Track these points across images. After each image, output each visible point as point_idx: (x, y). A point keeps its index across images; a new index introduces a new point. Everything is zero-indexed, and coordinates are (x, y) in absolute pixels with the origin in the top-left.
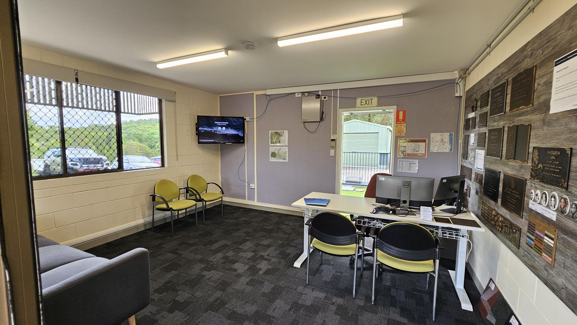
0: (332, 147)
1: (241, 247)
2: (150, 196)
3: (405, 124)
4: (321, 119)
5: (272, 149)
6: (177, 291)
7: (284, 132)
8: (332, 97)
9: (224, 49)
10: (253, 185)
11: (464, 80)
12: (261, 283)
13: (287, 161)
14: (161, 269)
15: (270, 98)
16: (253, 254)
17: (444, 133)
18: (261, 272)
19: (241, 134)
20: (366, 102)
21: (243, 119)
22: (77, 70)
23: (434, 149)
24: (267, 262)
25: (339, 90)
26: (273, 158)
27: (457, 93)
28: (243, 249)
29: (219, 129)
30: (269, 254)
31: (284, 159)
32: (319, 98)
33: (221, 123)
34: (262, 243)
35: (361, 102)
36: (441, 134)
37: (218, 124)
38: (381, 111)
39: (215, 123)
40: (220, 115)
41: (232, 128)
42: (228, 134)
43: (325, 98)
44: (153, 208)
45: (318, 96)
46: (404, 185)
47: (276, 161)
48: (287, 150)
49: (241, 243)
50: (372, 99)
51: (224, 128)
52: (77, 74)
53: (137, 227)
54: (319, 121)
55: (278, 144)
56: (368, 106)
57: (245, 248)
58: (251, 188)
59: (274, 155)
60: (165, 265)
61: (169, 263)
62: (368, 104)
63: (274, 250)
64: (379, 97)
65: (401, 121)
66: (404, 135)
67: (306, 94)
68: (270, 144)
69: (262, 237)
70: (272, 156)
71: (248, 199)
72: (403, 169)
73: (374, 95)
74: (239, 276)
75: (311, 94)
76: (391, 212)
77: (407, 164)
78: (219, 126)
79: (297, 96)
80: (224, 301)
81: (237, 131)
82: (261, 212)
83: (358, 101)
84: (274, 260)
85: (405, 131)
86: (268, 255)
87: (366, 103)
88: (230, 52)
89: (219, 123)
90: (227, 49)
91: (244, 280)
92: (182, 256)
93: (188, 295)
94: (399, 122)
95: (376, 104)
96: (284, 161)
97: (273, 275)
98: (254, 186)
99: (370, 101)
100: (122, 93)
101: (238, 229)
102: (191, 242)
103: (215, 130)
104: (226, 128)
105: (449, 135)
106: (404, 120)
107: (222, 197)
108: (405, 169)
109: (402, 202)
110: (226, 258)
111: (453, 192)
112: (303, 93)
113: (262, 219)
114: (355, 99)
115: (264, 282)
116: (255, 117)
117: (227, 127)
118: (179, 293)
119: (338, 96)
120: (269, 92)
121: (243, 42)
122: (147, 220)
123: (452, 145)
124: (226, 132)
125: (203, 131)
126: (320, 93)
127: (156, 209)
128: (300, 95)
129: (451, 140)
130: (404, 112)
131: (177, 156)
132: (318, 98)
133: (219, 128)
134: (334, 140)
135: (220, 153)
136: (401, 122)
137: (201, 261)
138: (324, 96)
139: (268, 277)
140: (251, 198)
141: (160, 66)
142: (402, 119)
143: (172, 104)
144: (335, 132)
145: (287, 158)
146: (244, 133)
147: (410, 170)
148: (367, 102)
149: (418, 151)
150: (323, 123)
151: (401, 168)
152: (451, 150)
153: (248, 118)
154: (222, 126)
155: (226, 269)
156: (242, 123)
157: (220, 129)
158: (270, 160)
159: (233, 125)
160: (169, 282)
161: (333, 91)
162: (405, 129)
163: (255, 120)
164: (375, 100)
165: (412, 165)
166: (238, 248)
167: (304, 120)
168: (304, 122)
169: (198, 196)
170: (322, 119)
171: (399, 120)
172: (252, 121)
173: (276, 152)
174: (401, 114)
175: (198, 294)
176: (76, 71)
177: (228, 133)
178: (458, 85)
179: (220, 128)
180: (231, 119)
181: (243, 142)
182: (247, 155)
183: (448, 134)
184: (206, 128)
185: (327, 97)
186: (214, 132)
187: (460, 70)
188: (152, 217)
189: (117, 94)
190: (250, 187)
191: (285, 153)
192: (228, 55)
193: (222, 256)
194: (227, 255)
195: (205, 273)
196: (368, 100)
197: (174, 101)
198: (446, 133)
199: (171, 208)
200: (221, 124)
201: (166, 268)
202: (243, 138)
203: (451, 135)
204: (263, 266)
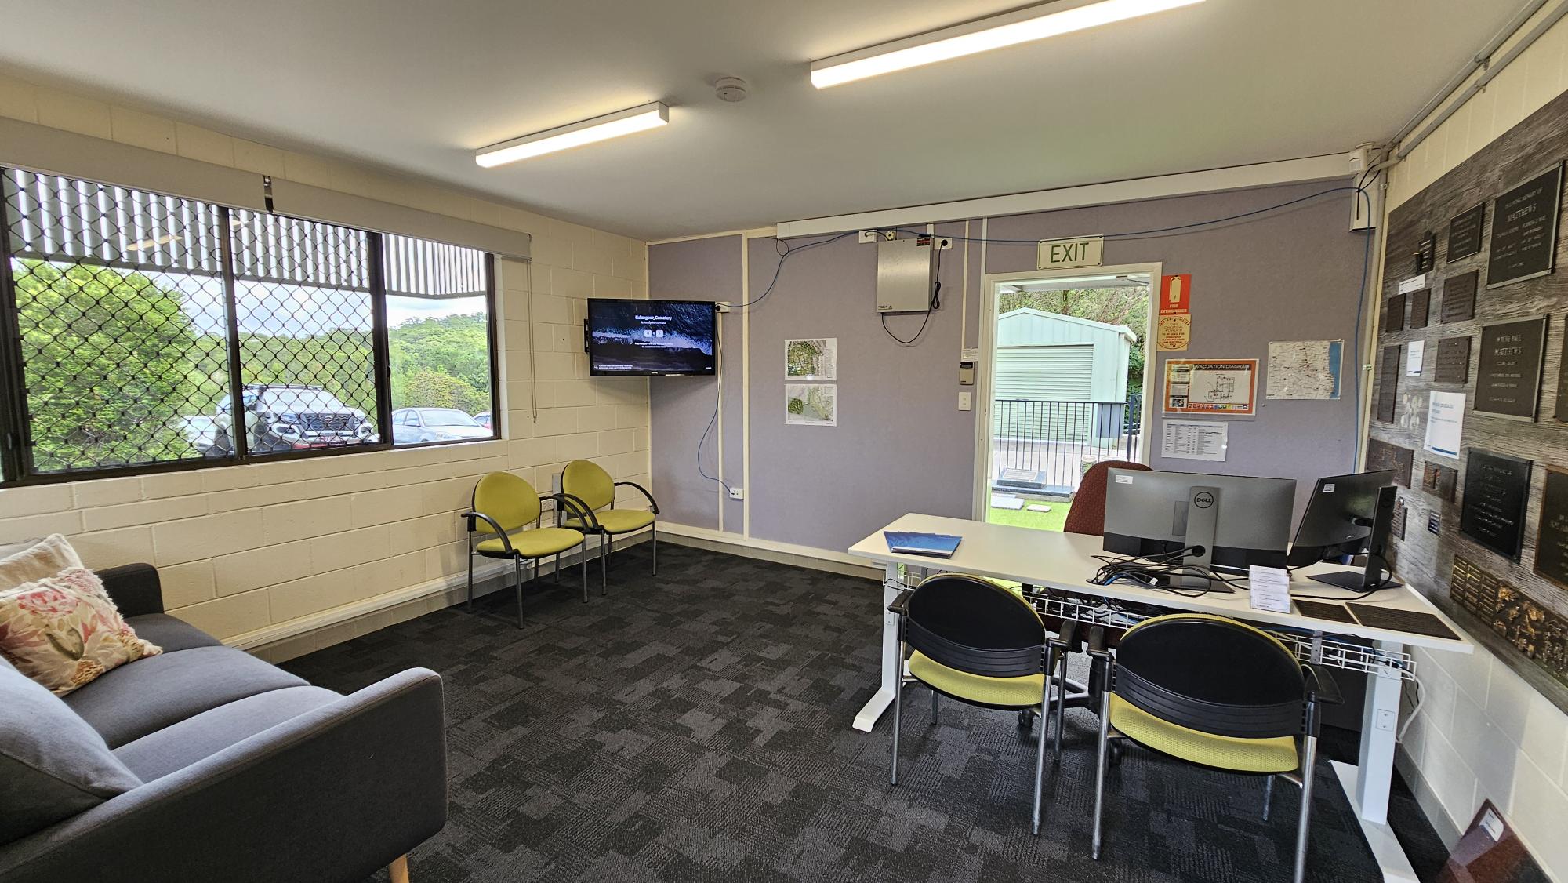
0: (964, 384)
1: (704, 664)
2: (463, 516)
3: (1188, 317)
4: (933, 303)
5: (792, 391)
6: (526, 785)
7: (825, 343)
8: (966, 242)
9: (657, 105)
10: (739, 491)
11: (1384, 177)
12: (760, 773)
13: (834, 424)
14: (484, 721)
15: (789, 247)
16: (737, 685)
17: (1313, 342)
18: (760, 741)
19: (706, 350)
20: (1068, 251)
21: (713, 307)
22: (269, 177)
23: (1279, 388)
24: (776, 711)
25: (985, 221)
26: (794, 416)
27: (1358, 218)
28: (709, 670)
29: (646, 335)
30: (784, 688)
31: (827, 418)
32: (927, 244)
33: (652, 318)
34: (762, 655)
35: (1053, 254)
36: (1301, 344)
37: (644, 320)
38: (1114, 277)
39: (637, 317)
40: (650, 295)
41: (681, 332)
42: (671, 350)
43: (944, 243)
44: (471, 550)
45: (925, 240)
46: (1197, 500)
47: (802, 422)
48: (834, 393)
49: (703, 653)
50: (1084, 245)
51: (660, 333)
52: (268, 189)
53: (428, 599)
54: (928, 309)
55: (810, 378)
56: (1074, 263)
57: (717, 667)
58: (734, 499)
59: (797, 406)
60: (497, 709)
61: (508, 704)
62: (1073, 259)
63: (797, 675)
64: (1107, 238)
65: (1176, 306)
66: (1185, 348)
67: (890, 234)
68: (787, 378)
69: (762, 636)
70: (791, 411)
71: (725, 529)
72: (1181, 448)
73: (1090, 233)
74: (698, 749)
75: (904, 234)
76: (1154, 581)
77: (1192, 435)
78: (647, 327)
79: (862, 239)
80: (655, 823)
81: (697, 341)
82: (760, 565)
83: (1045, 249)
84: (794, 705)
85: (1186, 338)
86: (780, 691)
87: (1067, 254)
88: (673, 112)
89: (647, 318)
90: (665, 105)
91: (712, 761)
92: (544, 684)
93: (554, 801)
94: (1170, 311)
95: (1098, 259)
96: (825, 423)
97: (793, 750)
98: (742, 492)
99: (1080, 248)
100: (383, 235)
101: (696, 614)
102: (569, 645)
103: (637, 338)
104: (664, 333)
105: (1328, 347)
106: (1184, 303)
107: (653, 523)
108: (1185, 448)
109: (1190, 551)
110: (661, 694)
111: (1353, 523)
112: (880, 231)
113: (762, 584)
114: (1035, 243)
115: (768, 770)
116: (745, 301)
117: (668, 329)
118: (531, 790)
119: (984, 237)
120: (783, 231)
121: (712, 80)
122: (452, 582)
123: (1337, 378)
124: (665, 345)
125: (602, 342)
126: (930, 230)
127: (479, 551)
128: (872, 238)
129: (1334, 361)
130: (1186, 282)
131: (534, 408)
132: (923, 244)
133: (646, 332)
134: (971, 364)
135: (649, 401)
136: (1176, 311)
137: (594, 700)
138: (941, 240)
139: (778, 757)
140: (734, 526)
141: (484, 161)
142: (1178, 300)
143: (521, 267)
144: (973, 343)
145: (834, 418)
146: (714, 346)
147: (1200, 452)
148: (1072, 253)
149: (1226, 395)
150: (936, 316)
151: (1172, 446)
152: (1334, 392)
153: (727, 303)
154: (654, 328)
155: (663, 729)
156: (711, 319)
157: (650, 335)
158: (787, 422)
159: (685, 323)
161: (967, 222)
162: (1186, 329)
163: (745, 309)
164: (1095, 247)
165: (1207, 438)
166: (695, 667)
167: (883, 308)
168: (883, 313)
169: (588, 519)
170: (935, 303)
171: (1169, 303)
172: (736, 313)
173: (804, 399)
174: (1176, 285)
175: (584, 799)
176: (267, 180)
177: (671, 345)
178: (1361, 193)
179: (650, 331)
180: (680, 308)
181: (713, 372)
182: (722, 407)
183: (1327, 344)
184: (611, 331)
185: (950, 241)
186: (634, 343)
187: (1371, 147)
188: (467, 573)
189: (374, 241)
190: (731, 496)
191: (828, 402)
192: (667, 121)
193: (651, 689)
194: (665, 685)
195: (604, 736)
196: (1074, 246)
197: (527, 260)
198: (1318, 343)
199: (517, 552)
200: (651, 320)
201: (498, 716)
202: (712, 360)
203: (1334, 348)
204: (766, 722)
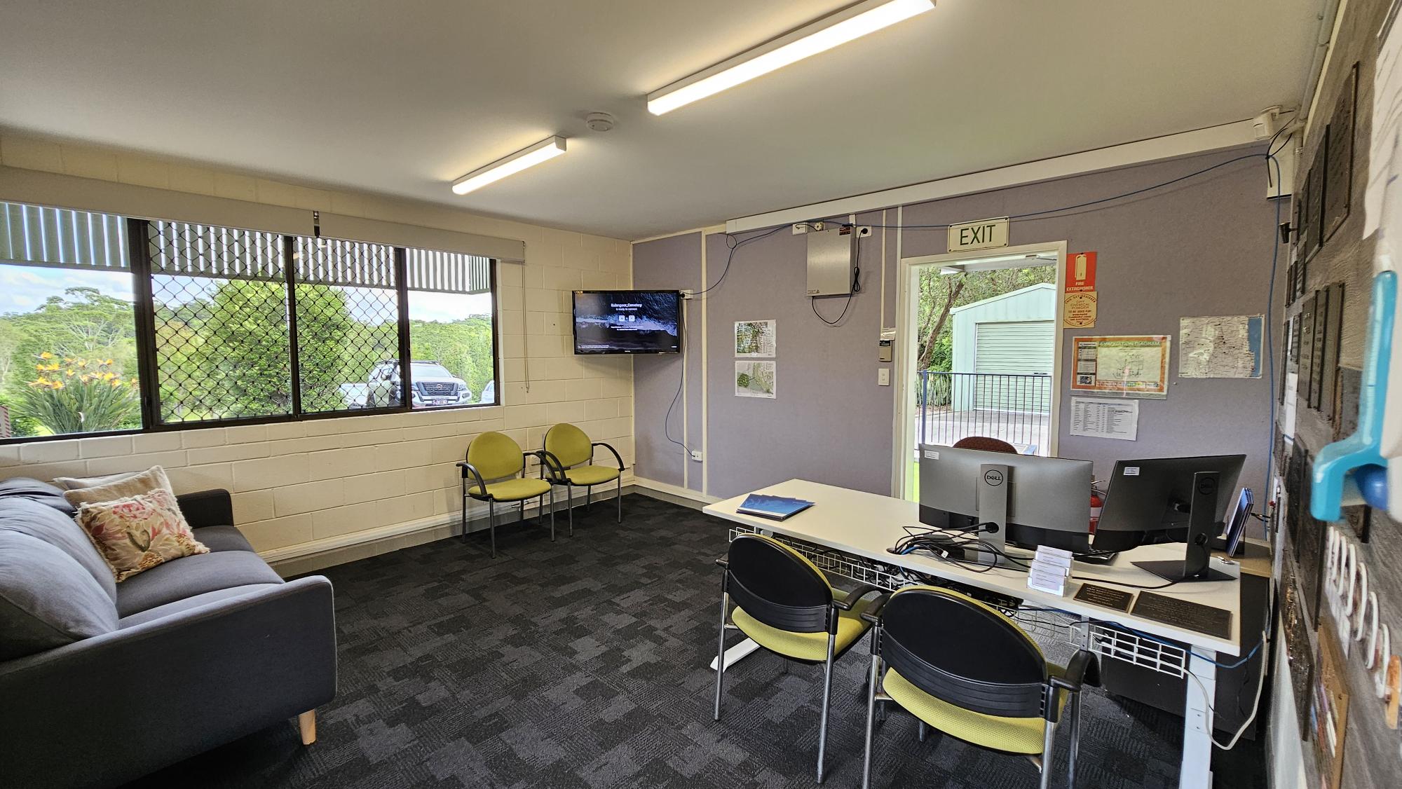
0: (882, 361)
1: (617, 600)
2: (458, 465)
3: (1094, 294)
4: (854, 286)
5: (741, 367)
6: (432, 679)
7: (766, 324)
8: (884, 229)
9: (554, 138)
10: (699, 453)
11: (1298, 140)
12: (609, 695)
13: (774, 396)
14: (429, 627)
15: (738, 240)
16: (634, 620)
17: (1229, 318)
18: (625, 669)
19: (671, 330)
20: (976, 234)
21: (678, 295)
22: (318, 212)
24: (653, 645)
25: (900, 209)
26: (742, 388)
27: (1271, 186)
28: (618, 605)
29: (620, 320)
30: (671, 626)
31: (768, 391)
32: (848, 233)
33: (625, 305)
34: (670, 597)
35: (962, 237)
36: (1216, 320)
37: (618, 308)
38: (1023, 257)
39: (612, 305)
40: (634, 286)
41: (650, 317)
42: (642, 332)
43: (865, 231)
44: (464, 493)
45: (847, 229)
46: (986, 477)
47: (748, 395)
48: (774, 369)
49: (621, 591)
50: (991, 227)
51: (632, 318)
52: (317, 220)
53: (435, 529)
54: (849, 292)
55: (754, 355)
56: (981, 245)
57: (625, 604)
58: (695, 461)
59: (744, 380)
60: (441, 619)
61: (452, 616)
62: (981, 240)
63: (689, 617)
64: (1012, 220)
65: (1082, 283)
66: (1092, 325)
67: (818, 226)
68: (737, 355)
69: (679, 581)
70: (740, 385)
71: (690, 487)
72: (1089, 426)
73: (997, 215)
74: (572, 669)
75: (830, 225)
76: (945, 554)
77: (1101, 412)
78: (621, 313)
79: (795, 231)
80: (506, 722)
81: (663, 324)
82: (712, 520)
83: (954, 233)
84: (673, 642)
85: (1093, 315)
86: (666, 629)
87: (975, 237)
88: (570, 143)
89: (620, 306)
90: (561, 138)
91: (579, 679)
92: (486, 604)
93: (443, 693)
94: (1076, 289)
95: (1004, 240)
96: (766, 396)
97: (648, 680)
98: (701, 455)
99: (987, 230)
100: (408, 251)
101: (638, 557)
102: (520, 574)
103: (612, 322)
104: (636, 318)
105: (1247, 323)
106: (1090, 280)
107: (619, 477)
108: (1094, 426)
109: (984, 527)
110: (569, 621)
111: (1176, 509)
112: (810, 223)
113: (705, 536)
114: (945, 227)
115: (618, 693)
116: (704, 289)
117: (639, 314)
118: (432, 684)
119: (900, 224)
120: (731, 227)
121: (582, 115)
122: (455, 517)
123: (1258, 354)
124: (636, 328)
125: (584, 326)
126: (852, 220)
127: (470, 494)
128: (803, 230)
129: (1253, 339)
130: (1092, 259)
131: (527, 381)
132: (845, 234)
133: (620, 317)
134: (889, 342)
135: (633, 375)
136: (1081, 288)
137: (516, 620)
138: (862, 228)
139: (631, 684)
140: (695, 485)
141: (461, 189)
142: (1083, 277)
143: (518, 267)
144: (891, 323)
145: (774, 390)
146: (679, 326)
147: (1110, 430)
148: (980, 235)
149: (1135, 372)
150: (860, 298)
151: (1081, 424)
152: (1255, 370)
153: (689, 291)
154: (627, 314)
155: (555, 649)
156: (675, 305)
157: (624, 320)
158: (737, 394)
159: (653, 309)
160: (427, 657)
161: (885, 211)
162: (1093, 306)
163: (704, 295)
164: (1001, 228)
165: (1118, 417)
166: (610, 602)
167: (812, 292)
168: (813, 297)
169: (558, 473)
170: (856, 287)
171: (1075, 281)
172: (697, 300)
173: (750, 373)
174: (1081, 262)
175: (465, 695)
176: (316, 214)
177: (641, 328)
178: (1270, 160)
179: (623, 317)
180: (649, 297)
181: (679, 350)
182: (687, 380)
183: (1245, 319)
184: (591, 317)
185: (869, 229)
186: (610, 327)
187: (1277, 111)
188: (462, 512)
189: (400, 254)
190: (693, 458)
191: (769, 377)
192: (565, 150)
193: (565, 615)
194: (576, 614)
195: (508, 649)
196: (981, 229)
197: (522, 263)
198: (1236, 318)
199: (491, 496)
200: (625, 308)
201: (440, 625)
202: (677, 341)
203: (1253, 325)
204: (641, 654)
